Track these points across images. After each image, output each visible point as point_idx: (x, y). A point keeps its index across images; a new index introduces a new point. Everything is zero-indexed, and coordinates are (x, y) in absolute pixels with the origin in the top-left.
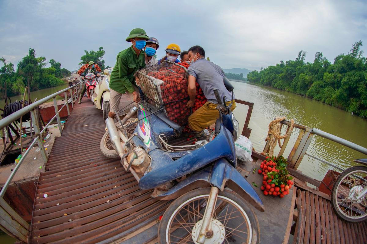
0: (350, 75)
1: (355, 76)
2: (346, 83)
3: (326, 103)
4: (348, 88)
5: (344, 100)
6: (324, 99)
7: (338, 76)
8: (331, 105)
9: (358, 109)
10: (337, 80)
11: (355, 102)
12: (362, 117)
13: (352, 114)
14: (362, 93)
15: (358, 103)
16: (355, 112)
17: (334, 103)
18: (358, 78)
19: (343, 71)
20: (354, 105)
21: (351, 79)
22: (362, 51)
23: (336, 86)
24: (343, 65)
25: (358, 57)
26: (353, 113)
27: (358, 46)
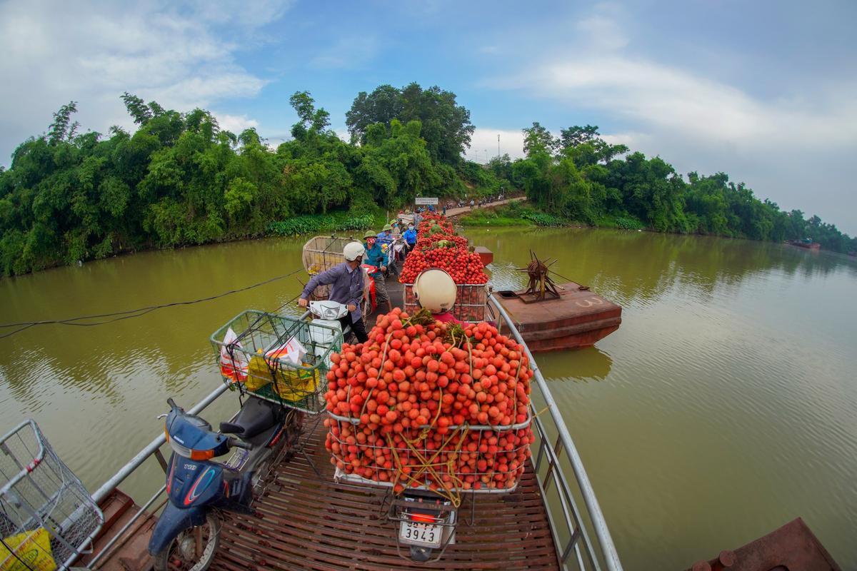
0: (49, 185)
1: (58, 184)
2: (42, 207)
3: (16, 273)
4: (50, 216)
5: (53, 244)
6: (8, 266)
7: (22, 196)
8: (29, 272)
9: (87, 247)
10: (24, 206)
11: (77, 237)
12: (103, 258)
13: (81, 265)
14: (82, 212)
15: (83, 237)
16: (84, 257)
17: (34, 264)
18: (66, 186)
19: (32, 180)
20: (75, 244)
21: (52, 193)
22: (76, 122)
23: (23, 222)
24: (31, 165)
25: (66, 138)
26: (80, 262)
27: (67, 114)
